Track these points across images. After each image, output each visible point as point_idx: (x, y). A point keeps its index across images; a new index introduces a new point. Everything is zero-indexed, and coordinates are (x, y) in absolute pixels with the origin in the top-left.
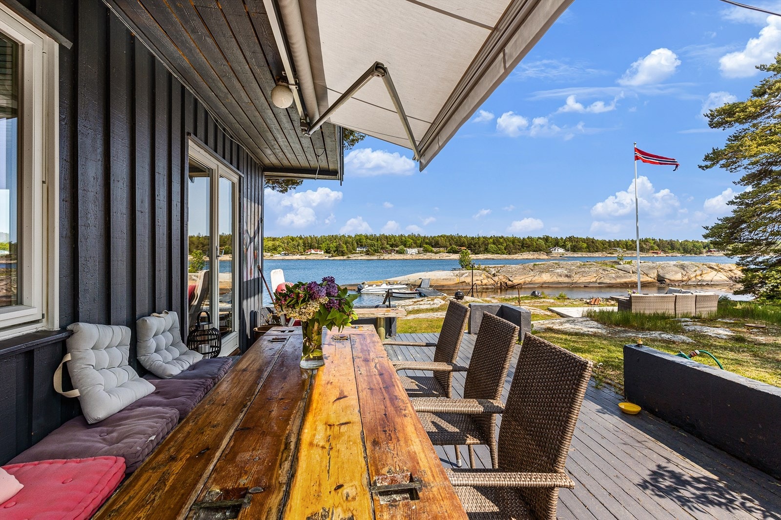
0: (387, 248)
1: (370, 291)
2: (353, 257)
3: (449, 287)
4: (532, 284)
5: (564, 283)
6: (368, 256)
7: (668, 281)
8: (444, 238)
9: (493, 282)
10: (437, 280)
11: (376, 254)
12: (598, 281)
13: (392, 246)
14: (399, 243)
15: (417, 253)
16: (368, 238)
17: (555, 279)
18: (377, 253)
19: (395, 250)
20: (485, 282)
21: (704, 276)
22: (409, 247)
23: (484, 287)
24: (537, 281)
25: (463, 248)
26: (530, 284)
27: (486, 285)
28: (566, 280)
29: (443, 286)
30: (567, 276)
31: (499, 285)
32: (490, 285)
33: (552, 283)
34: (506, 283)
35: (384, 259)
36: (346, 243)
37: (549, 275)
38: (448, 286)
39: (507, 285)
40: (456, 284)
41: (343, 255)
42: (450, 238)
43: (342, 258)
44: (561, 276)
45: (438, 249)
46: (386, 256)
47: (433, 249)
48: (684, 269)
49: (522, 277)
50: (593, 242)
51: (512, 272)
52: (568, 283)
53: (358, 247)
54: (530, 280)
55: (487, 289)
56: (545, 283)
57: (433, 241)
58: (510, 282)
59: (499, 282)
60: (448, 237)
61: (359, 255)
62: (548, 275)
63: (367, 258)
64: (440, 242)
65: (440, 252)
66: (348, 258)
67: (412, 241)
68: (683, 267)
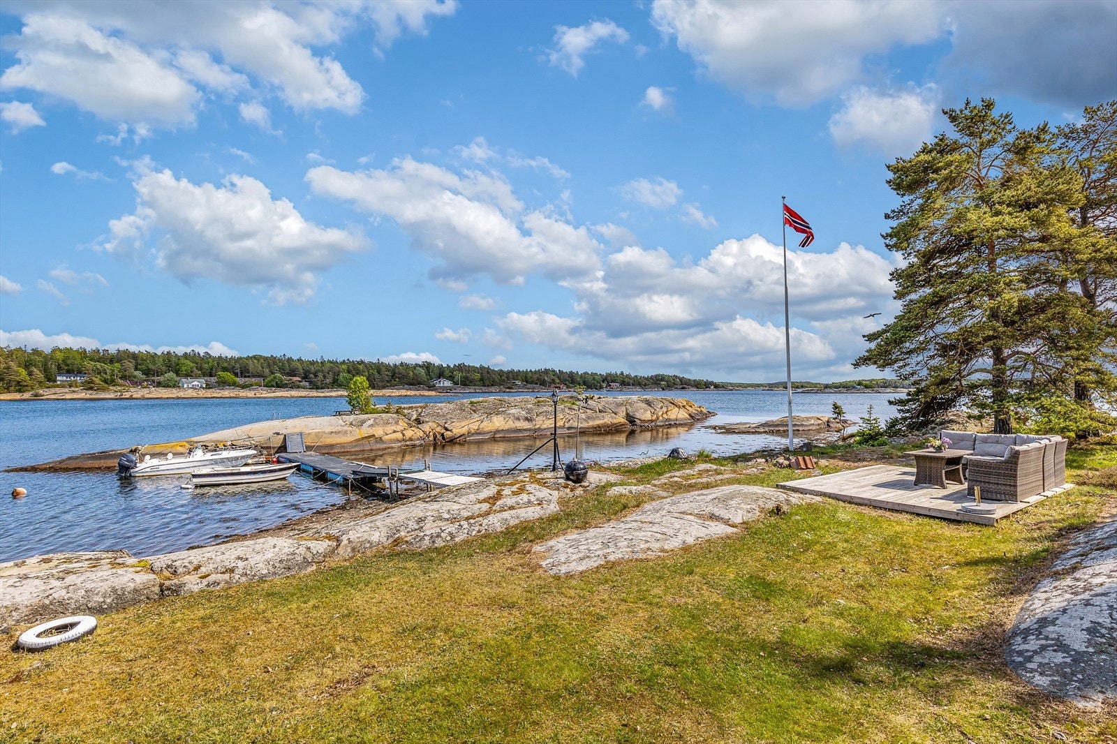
0: (135, 377)
1: (162, 468)
2: (46, 393)
3: (344, 447)
4: (479, 434)
5: (525, 430)
6: (90, 392)
7: (638, 421)
8: (259, 360)
9: (421, 434)
10: (317, 435)
11: (111, 388)
12: (567, 425)
13: (147, 372)
14: (164, 368)
15: (204, 386)
16: (86, 357)
17: (511, 424)
18: (114, 386)
19: (153, 381)
20: (409, 433)
21: (669, 413)
22: (187, 376)
23: (408, 443)
24: (486, 430)
25: (295, 379)
26: (477, 434)
27: (411, 439)
28: (526, 425)
29: (332, 446)
30: (527, 419)
31: (431, 438)
32: (418, 439)
33: (508, 431)
34: (443, 435)
35: (131, 398)
36: (28, 365)
37: (502, 419)
38: (342, 445)
39: (444, 438)
40: (357, 440)
41: (20, 391)
42: (271, 362)
43: (18, 396)
44: (518, 419)
45: (247, 379)
46: (138, 392)
47: (238, 380)
48: (650, 405)
49: (463, 424)
50: (488, 373)
51: (443, 416)
52: (529, 430)
53: (60, 374)
54: (476, 428)
55: (414, 446)
56: (498, 431)
57: (238, 366)
58: (449, 433)
59: (431, 434)
60: (266, 359)
61: (67, 390)
62: (500, 418)
63: (88, 396)
64: (251, 368)
65: (252, 385)
66: (36, 396)
67: (192, 365)
68: (648, 403)
